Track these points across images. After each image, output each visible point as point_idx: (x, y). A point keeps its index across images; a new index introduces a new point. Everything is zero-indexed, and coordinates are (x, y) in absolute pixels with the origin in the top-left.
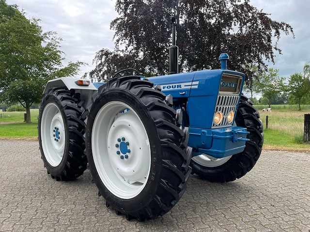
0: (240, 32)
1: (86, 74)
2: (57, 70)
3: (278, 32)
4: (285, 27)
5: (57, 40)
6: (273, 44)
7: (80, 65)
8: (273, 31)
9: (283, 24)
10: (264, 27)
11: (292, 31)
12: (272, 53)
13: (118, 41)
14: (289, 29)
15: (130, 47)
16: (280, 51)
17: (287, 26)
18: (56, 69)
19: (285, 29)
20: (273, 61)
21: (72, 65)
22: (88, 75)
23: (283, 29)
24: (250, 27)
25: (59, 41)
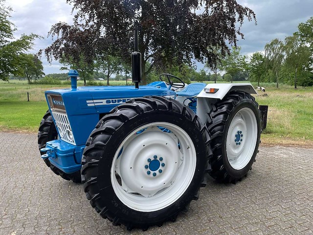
0: (205, 12)
1: (41, 50)
2: (7, 43)
3: (241, 17)
4: (248, 12)
5: (6, 10)
6: (236, 29)
7: (35, 38)
8: (237, 16)
9: (247, 9)
10: (228, 11)
11: (254, 17)
12: (235, 37)
13: (76, 17)
14: (252, 15)
16: (242, 35)
17: (251, 12)
18: (6, 41)
19: (248, 15)
20: (235, 45)
21: (25, 38)
22: (43, 52)
23: (246, 14)
24: (215, 8)
25: (8, 11)
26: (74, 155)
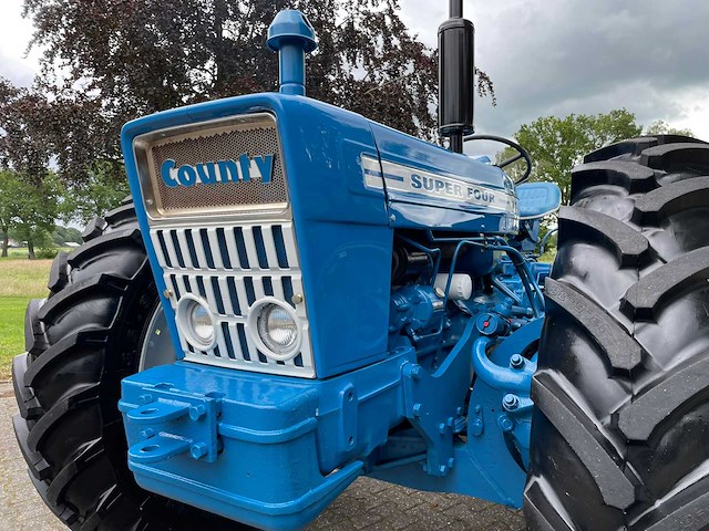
0: (368, 79)
11: (491, 88)
13: (51, 55)
14: (484, 83)
15: (82, 80)
17: (483, 76)
26: (314, 432)
